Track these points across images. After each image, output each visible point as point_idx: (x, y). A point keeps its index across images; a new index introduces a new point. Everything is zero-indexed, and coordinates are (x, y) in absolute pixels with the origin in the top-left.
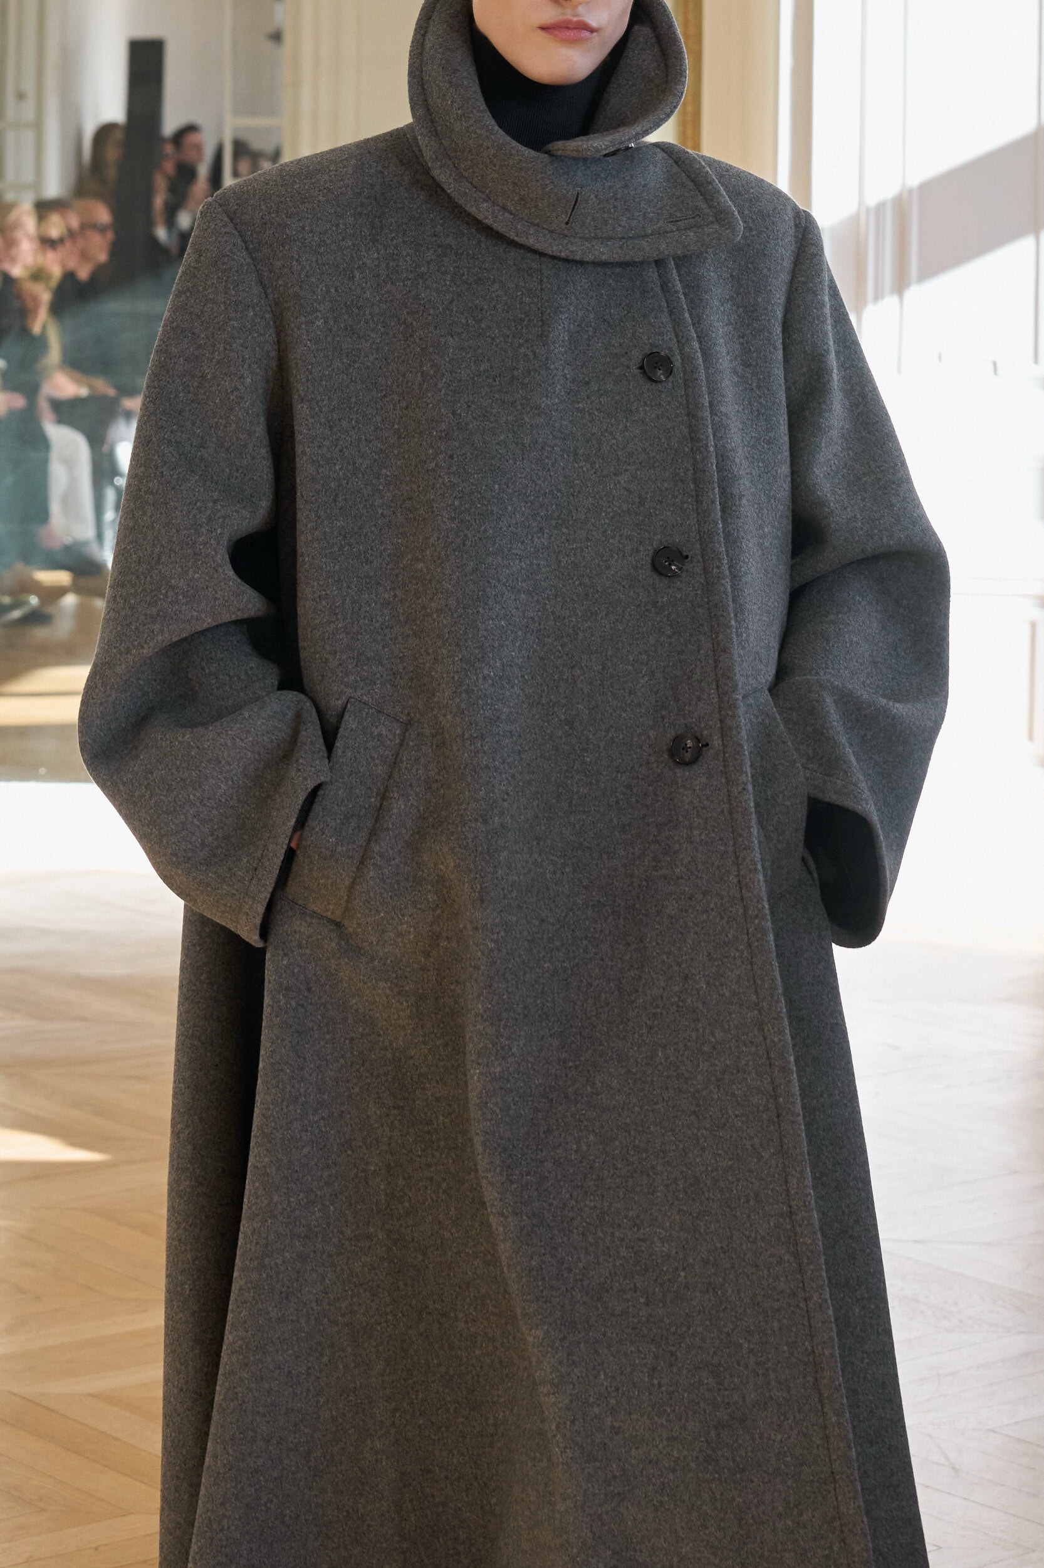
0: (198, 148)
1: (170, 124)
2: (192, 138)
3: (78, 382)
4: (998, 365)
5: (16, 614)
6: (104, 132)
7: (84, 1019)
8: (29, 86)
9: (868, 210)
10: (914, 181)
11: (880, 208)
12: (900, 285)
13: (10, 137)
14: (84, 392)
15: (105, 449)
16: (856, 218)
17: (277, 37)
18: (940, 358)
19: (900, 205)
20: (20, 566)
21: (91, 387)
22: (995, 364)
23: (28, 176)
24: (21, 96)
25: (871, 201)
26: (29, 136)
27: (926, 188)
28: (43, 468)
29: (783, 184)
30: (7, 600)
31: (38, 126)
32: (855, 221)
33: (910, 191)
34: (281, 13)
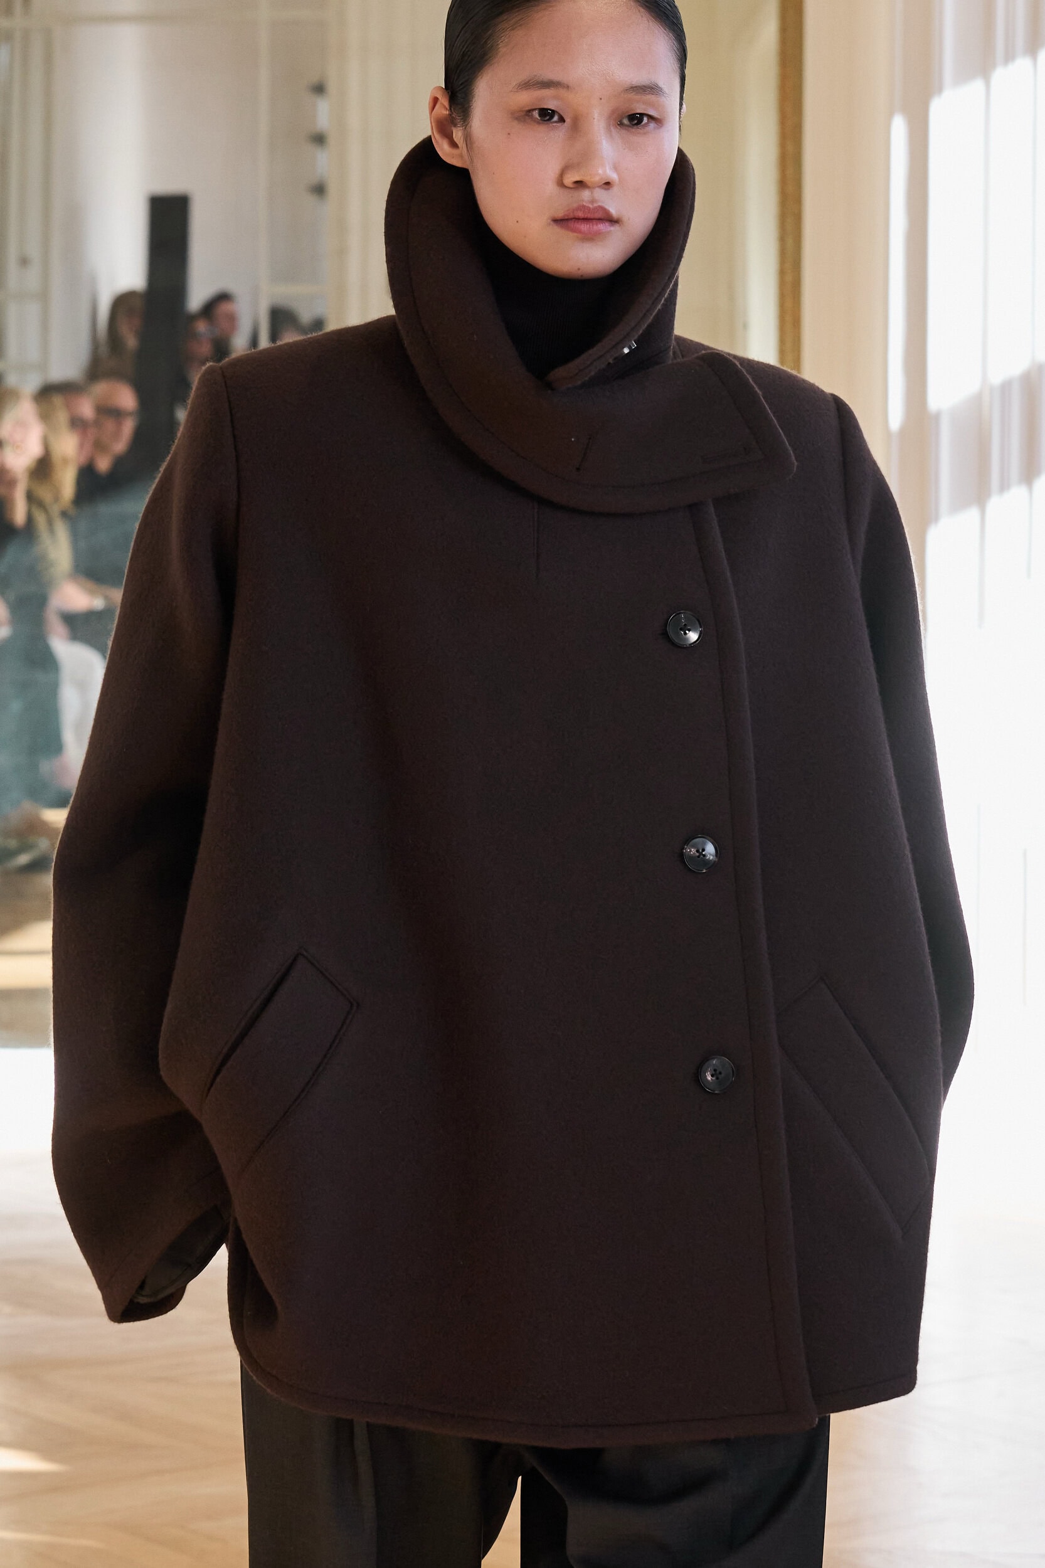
0: (232, 319)
2: (224, 307)
3: (91, 593)
5: (23, 859)
6: (123, 303)
8: (34, 251)
9: (992, 390)
11: (1006, 387)
12: (1029, 475)
13: (12, 312)
14: (99, 604)
16: (977, 399)
17: (319, 190)
19: (1029, 383)
20: (27, 806)
21: (106, 598)
23: (33, 354)
24: (24, 262)
25: (996, 378)
26: (33, 310)
28: (53, 690)
30: (13, 843)
31: (44, 296)
32: (976, 401)
33: (1041, 367)
34: (323, 162)
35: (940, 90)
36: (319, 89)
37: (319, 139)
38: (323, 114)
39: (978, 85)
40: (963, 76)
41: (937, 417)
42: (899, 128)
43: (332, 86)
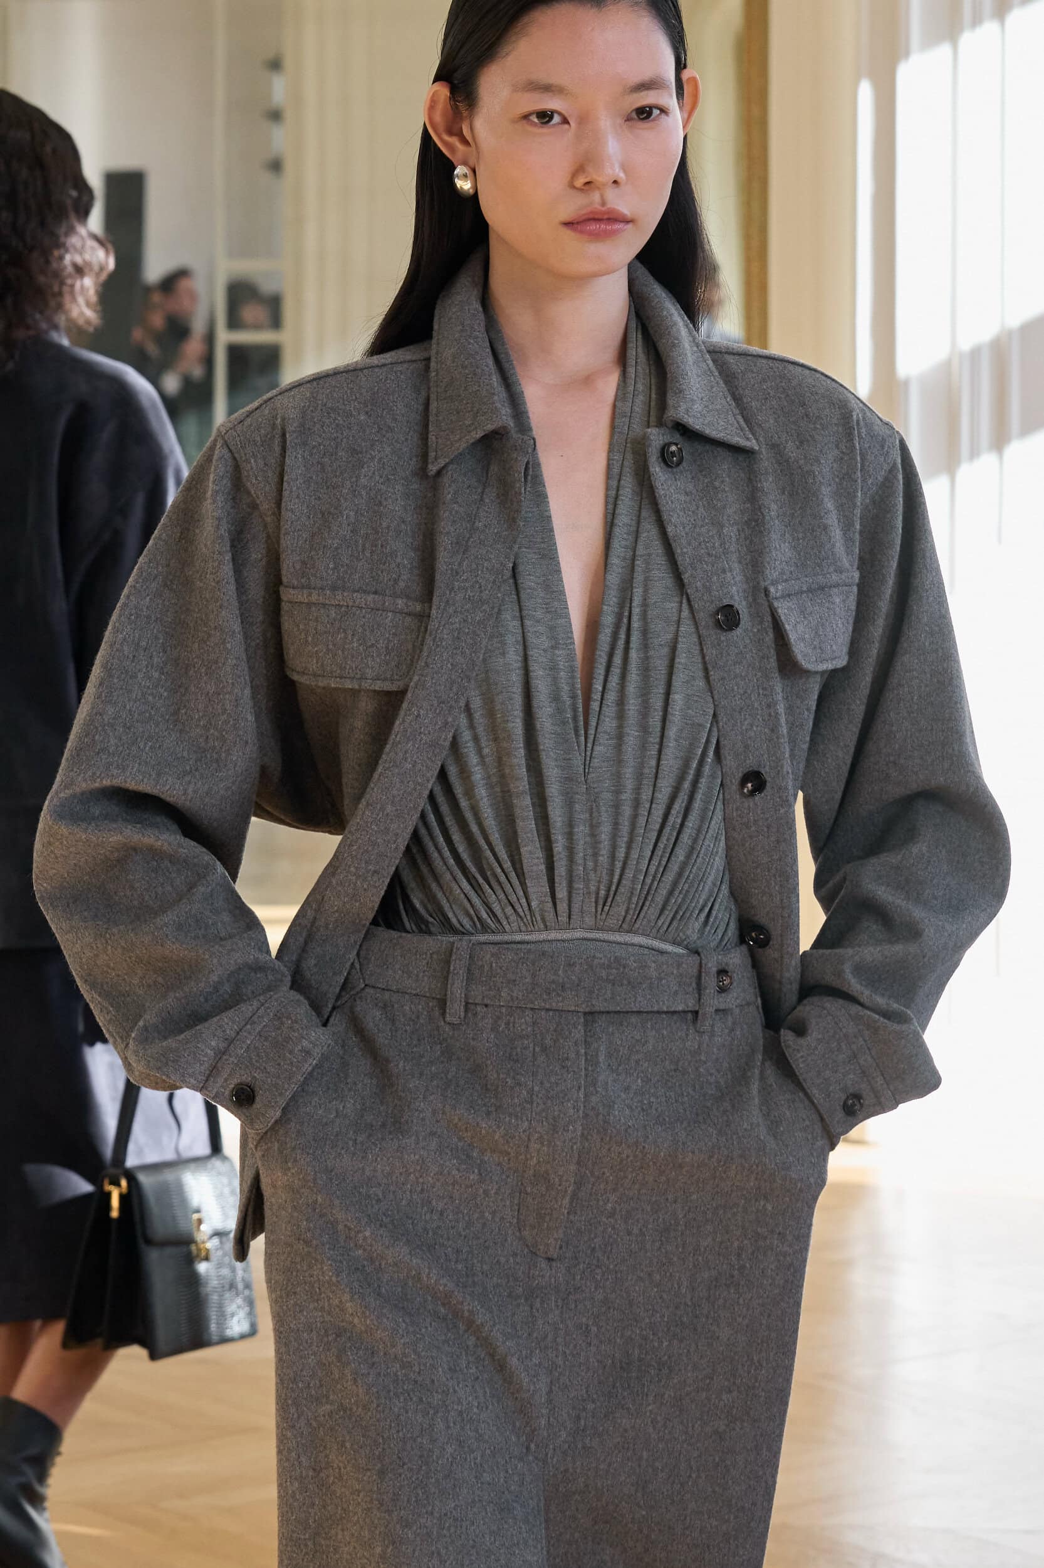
2: (184, 284)
9: (961, 356)
10: (1015, 321)
11: (975, 353)
12: (1000, 442)
16: (948, 363)
17: (276, 166)
19: (999, 349)
25: (966, 344)
32: (946, 369)
33: (1010, 333)
34: (280, 139)
35: (907, 54)
36: (275, 65)
37: (275, 115)
38: (279, 89)
39: (945, 49)
40: (931, 40)
41: (906, 383)
42: (865, 93)
43: (288, 63)
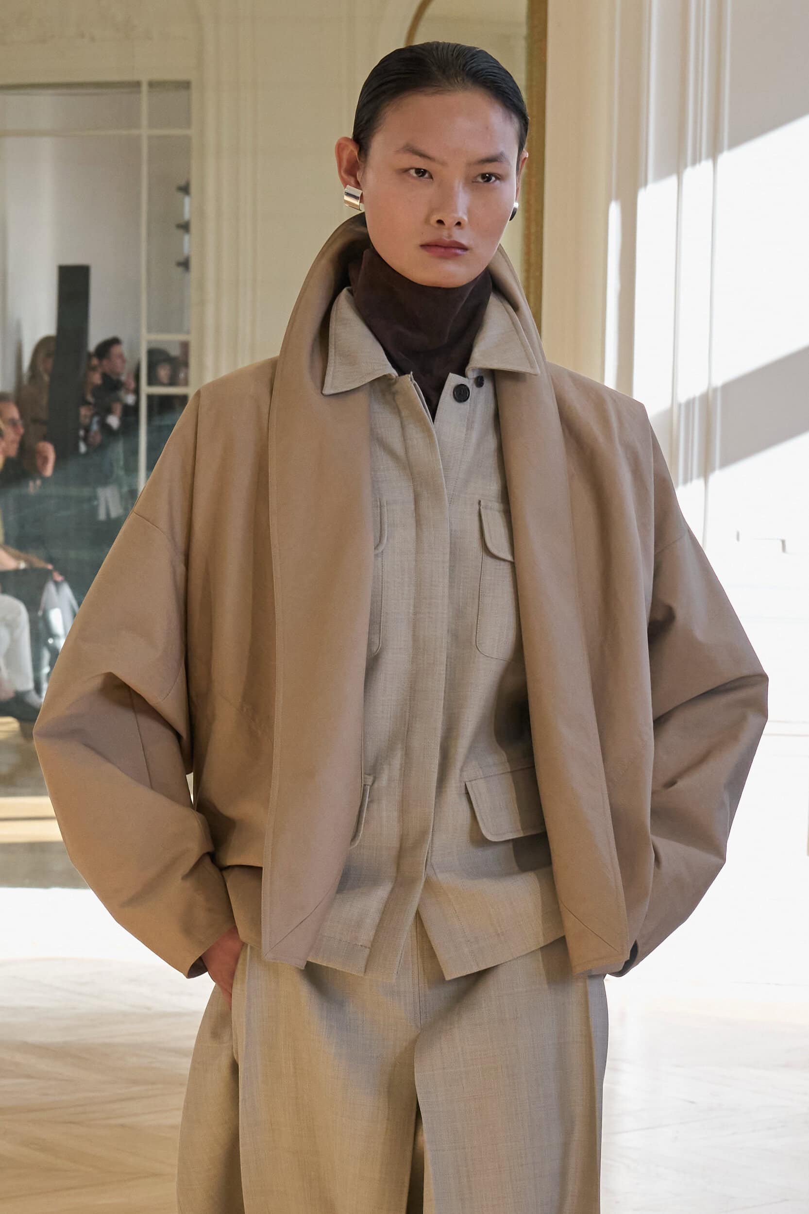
1: (95, 338)
2: (115, 350)
3: (17, 558)
4: (787, 544)
6: (44, 343)
7: (29, 1077)
9: (680, 405)
10: (719, 381)
11: (689, 404)
14: (22, 565)
15: (40, 613)
16: (670, 411)
17: (185, 264)
18: (738, 539)
19: (706, 401)
22: (783, 542)
25: (682, 398)
27: (727, 387)
29: (610, 381)
32: (668, 415)
33: (715, 390)
34: (188, 244)
35: (645, 184)
36: (185, 189)
37: (185, 227)
38: (188, 208)
39: (673, 180)
40: (662, 175)
42: (615, 211)
43: (194, 189)
